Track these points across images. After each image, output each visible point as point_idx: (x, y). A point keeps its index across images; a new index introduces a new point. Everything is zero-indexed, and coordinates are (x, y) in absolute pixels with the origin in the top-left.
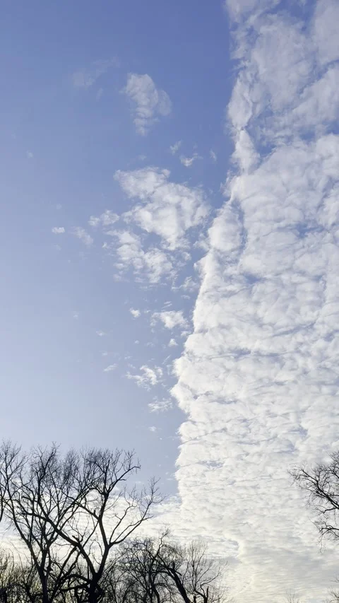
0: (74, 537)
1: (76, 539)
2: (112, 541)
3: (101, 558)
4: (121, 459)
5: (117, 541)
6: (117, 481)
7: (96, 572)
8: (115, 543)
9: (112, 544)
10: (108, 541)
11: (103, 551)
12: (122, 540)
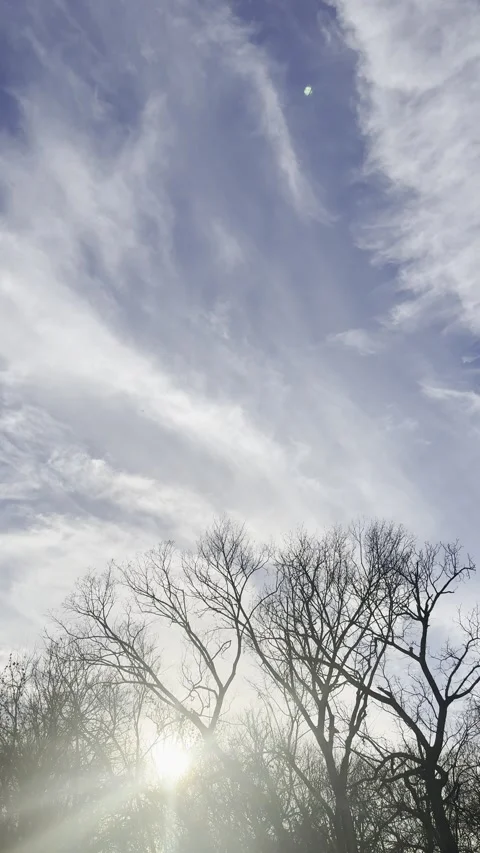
0: (381, 689)
1: (386, 692)
2: (450, 694)
3: (435, 721)
4: (439, 559)
5: (458, 693)
6: (438, 595)
7: (432, 745)
8: (455, 696)
9: (450, 699)
10: (443, 693)
11: (437, 711)
12: (469, 691)
